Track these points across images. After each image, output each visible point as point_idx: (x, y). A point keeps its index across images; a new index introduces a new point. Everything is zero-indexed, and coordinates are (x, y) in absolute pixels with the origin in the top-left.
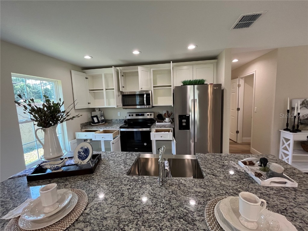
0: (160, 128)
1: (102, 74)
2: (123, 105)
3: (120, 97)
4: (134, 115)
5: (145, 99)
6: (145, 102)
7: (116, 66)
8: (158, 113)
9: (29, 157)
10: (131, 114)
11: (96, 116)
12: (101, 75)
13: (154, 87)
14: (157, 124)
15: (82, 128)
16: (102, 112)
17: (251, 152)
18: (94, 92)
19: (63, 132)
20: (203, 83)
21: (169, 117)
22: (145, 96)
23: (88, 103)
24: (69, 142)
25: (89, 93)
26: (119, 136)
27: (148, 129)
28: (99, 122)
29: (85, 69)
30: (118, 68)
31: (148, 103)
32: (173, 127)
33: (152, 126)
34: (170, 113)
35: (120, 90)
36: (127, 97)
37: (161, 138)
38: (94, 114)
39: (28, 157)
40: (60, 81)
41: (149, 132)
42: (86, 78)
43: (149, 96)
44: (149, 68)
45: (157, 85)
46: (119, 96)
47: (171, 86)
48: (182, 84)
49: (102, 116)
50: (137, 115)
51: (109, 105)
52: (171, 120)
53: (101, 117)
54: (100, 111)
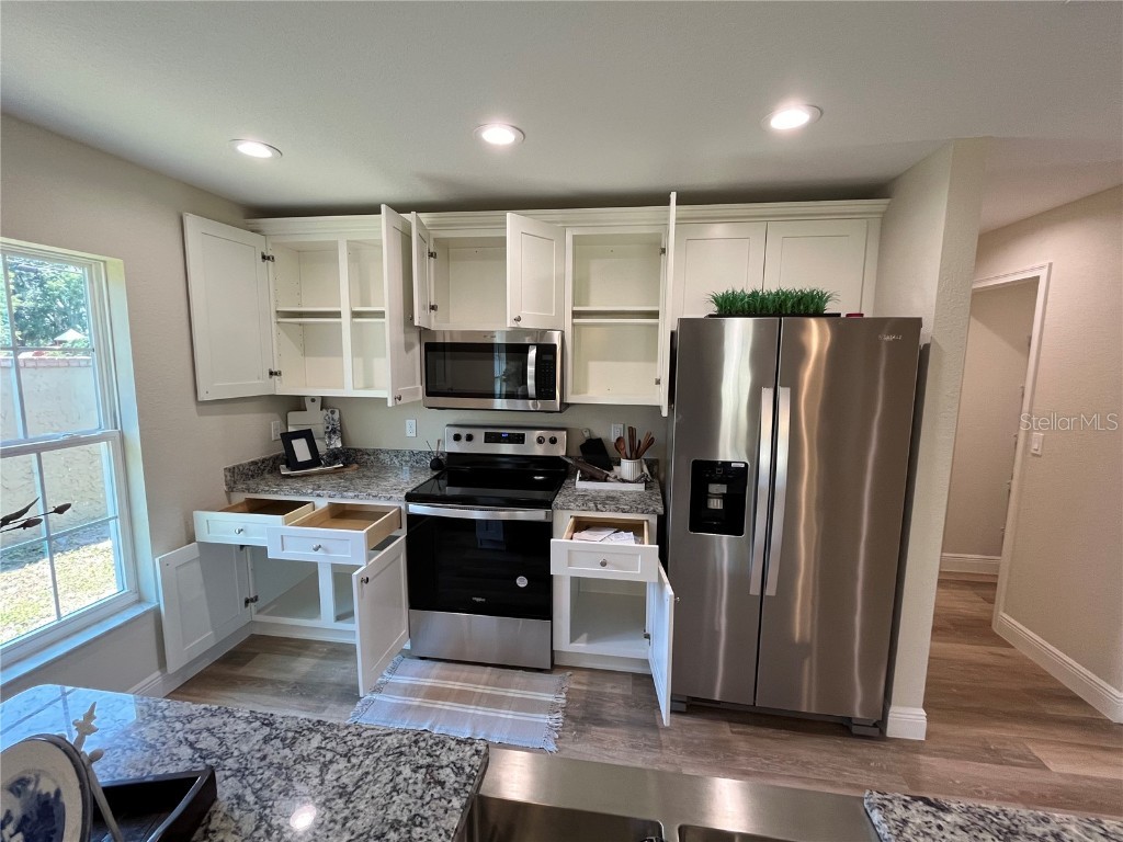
0: (597, 510)
1: (336, 242)
2: (429, 393)
3: (417, 352)
4: (480, 435)
5: (531, 369)
6: (531, 382)
7: (400, 208)
8: (587, 435)
9: (14, 590)
10: (464, 432)
11: (307, 435)
12: (334, 247)
13: (576, 314)
14: (581, 485)
15: (231, 489)
16: (336, 416)
17: (995, 628)
18: (300, 324)
19: (126, 512)
20: (818, 307)
21: (635, 454)
22: (532, 354)
23: (271, 373)
24: (157, 560)
25: (274, 325)
26: (403, 534)
27: (538, 515)
28: (316, 460)
29: (257, 212)
30: (411, 217)
31: (546, 387)
32: (660, 510)
33: (559, 500)
34: (641, 436)
35: (416, 324)
36: (448, 354)
37: (603, 569)
38: (296, 422)
39: (9, 590)
40: (116, 265)
41: (545, 531)
42: (264, 257)
43: (550, 357)
44: (557, 222)
45: (587, 305)
46: (408, 347)
47: (655, 315)
48: (713, 309)
49: (334, 431)
50: (490, 438)
51: (368, 387)
52: (646, 470)
53: (330, 438)
54: (327, 409)
